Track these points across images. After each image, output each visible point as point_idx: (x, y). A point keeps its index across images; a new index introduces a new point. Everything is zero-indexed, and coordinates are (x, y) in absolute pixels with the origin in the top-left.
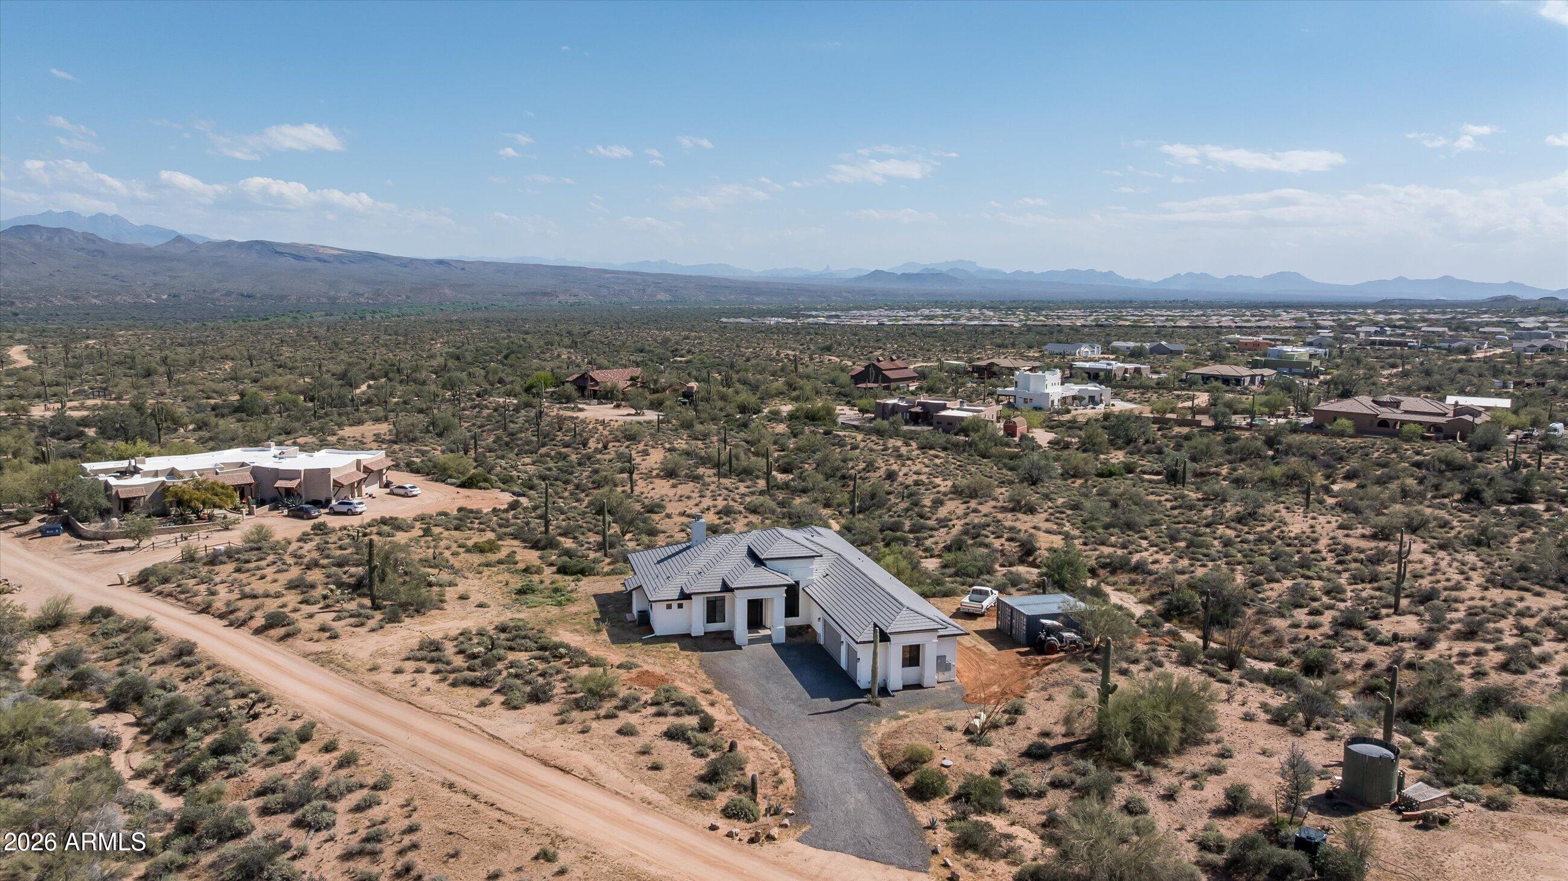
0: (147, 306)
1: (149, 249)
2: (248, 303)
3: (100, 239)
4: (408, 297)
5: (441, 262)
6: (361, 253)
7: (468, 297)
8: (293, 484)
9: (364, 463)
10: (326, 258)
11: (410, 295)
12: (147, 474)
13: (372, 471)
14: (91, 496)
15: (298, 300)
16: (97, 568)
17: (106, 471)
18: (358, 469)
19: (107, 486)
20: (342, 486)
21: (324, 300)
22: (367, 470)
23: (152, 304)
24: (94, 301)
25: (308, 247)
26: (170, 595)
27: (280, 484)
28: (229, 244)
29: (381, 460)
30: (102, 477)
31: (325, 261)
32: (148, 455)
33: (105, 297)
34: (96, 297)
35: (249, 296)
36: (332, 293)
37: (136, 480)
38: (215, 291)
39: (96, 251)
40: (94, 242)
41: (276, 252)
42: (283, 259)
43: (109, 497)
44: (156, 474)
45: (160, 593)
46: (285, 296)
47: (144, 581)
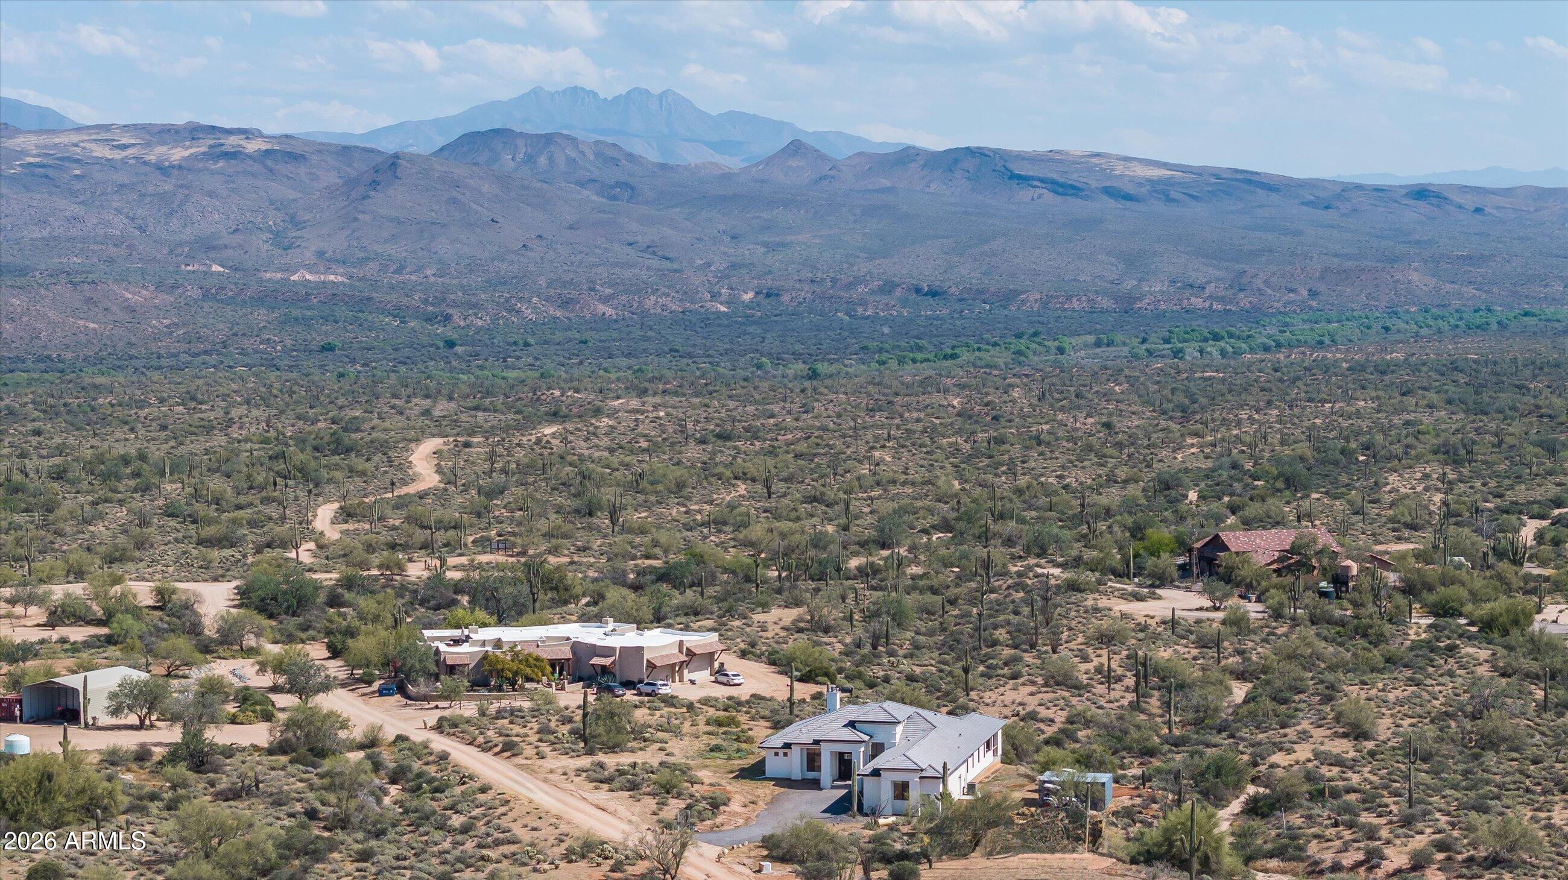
0: (709, 320)
1: (728, 177)
2: (929, 309)
3: (631, 157)
4: (1313, 294)
5: (1421, 193)
6: (1216, 174)
7: (1470, 290)
8: (607, 661)
9: (686, 645)
10: (1131, 189)
11: (1322, 287)
12: (475, 643)
13: (695, 654)
14: (420, 661)
15: (1045, 304)
16: (411, 719)
17: (441, 639)
18: (681, 651)
19: (437, 652)
20: (655, 667)
21: (1106, 303)
22: (690, 653)
23: (719, 315)
24: (601, 308)
25: (1090, 161)
26: (454, 735)
27: (596, 660)
28: (907, 156)
29: (711, 644)
30: (437, 644)
31: (1128, 197)
32: (484, 625)
33: (624, 298)
34: (606, 300)
35: (933, 293)
36: (1129, 284)
37: (465, 648)
38: (857, 281)
39: (618, 184)
40: (615, 161)
41: (1013, 176)
42: (1026, 194)
43: (437, 662)
44: (483, 643)
45: (448, 734)
46: (1016, 293)
47: (439, 728)
